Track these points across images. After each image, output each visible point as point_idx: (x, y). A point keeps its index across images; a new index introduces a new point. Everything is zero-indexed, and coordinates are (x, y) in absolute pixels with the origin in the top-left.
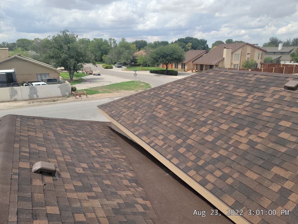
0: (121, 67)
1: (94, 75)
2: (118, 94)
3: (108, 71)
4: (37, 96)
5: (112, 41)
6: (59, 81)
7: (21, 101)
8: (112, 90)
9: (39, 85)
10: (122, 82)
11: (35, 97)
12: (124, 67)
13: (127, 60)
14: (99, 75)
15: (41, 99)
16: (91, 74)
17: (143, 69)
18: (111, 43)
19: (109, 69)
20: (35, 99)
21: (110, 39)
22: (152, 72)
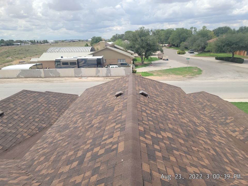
0: (193, 53)
1: (163, 60)
2: (166, 77)
3: (180, 56)
4: (111, 75)
5: (193, 30)
6: (128, 65)
7: (101, 77)
8: (164, 74)
9: (114, 67)
10: (179, 67)
11: (109, 75)
12: (196, 53)
13: (199, 47)
14: (167, 60)
15: (112, 77)
16: (161, 59)
17: (211, 56)
19: (182, 54)
20: (109, 77)
21: (192, 28)
22: (217, 58)
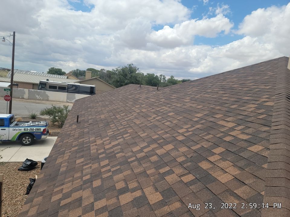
18: (161, 78)
21: (161, 75)
